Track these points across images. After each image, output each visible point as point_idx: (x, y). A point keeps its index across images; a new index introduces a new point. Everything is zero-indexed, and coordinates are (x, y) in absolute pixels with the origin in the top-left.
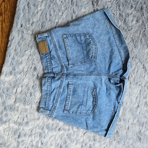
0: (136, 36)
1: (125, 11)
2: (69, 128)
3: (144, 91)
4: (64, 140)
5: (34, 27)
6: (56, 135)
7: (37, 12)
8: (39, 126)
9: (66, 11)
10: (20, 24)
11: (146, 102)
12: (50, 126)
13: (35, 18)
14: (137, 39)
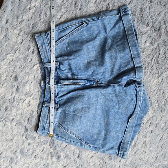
0: (147, 62)
1: (139, 28)
2: (48, 156)
3: (144, 128)
5: (22, 26)
6: (31, 163)
7: (30, 9)
8: (12, 149)
9: (66, 13)
10: (5, 20)
11: (145, 141)
12: (26, 150)
13: (25, 16)
14: (147, 65)
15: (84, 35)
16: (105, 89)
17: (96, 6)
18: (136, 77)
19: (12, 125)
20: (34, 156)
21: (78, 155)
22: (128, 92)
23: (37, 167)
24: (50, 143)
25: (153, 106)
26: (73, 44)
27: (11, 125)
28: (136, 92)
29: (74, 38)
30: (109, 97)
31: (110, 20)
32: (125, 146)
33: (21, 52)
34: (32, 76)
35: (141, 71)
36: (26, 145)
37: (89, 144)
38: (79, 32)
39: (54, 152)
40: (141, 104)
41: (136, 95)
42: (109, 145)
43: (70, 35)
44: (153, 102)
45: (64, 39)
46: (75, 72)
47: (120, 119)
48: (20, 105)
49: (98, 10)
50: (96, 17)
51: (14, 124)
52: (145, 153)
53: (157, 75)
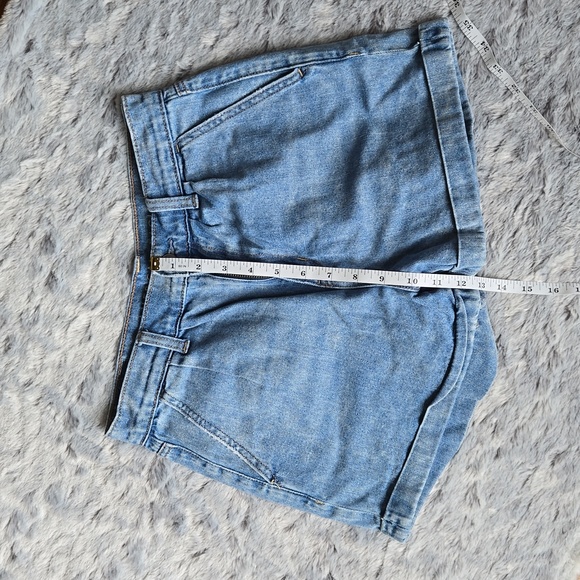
0: (498, 215)
1: (478, 99)
2: (141, 517)
3: (475, 440)
4: (108, 562)
5: (81, 64)
6: (80, 534)
7: (110, 8)
8: (17, 483)
9: (233, 32)
10: (22, 38)
11: (475, 484)
12: (65, 491)
13: (94, 30)
14: (498, 225)
15: (289, 111)
16: (351, 301)
17: (336, 14)
18: (456, 265)
19: (25, 404)
20: (94, 511)
21: (243, 518)
22: (429, 316)
23: (101, 549)
24: (150, 470)
25: (509, 367)
26: (252, 139)
27: (23, 400)
28: (456, 316)
29: (256, 118)
30: (361, 327)
31: (383, 64)
32: (406, 498)
33: (70, 154)
34: (102, 240)
35: (475, 244)
36: (68, 474)
37: (283, 484)
38: (274, 98)
39: (162, 504)
40: (469, 358)
41: (455, 326)
42: (352, 491)
43: (243, 107)
44: (509, 353)
45: (223, 118)
46: (251, 233)
47: (397, 405)
48: (58, 333)
49: (344, 28)
50: (334, 52)
51: (31, 398)
52: (472, 524)
53: (528, 263)
